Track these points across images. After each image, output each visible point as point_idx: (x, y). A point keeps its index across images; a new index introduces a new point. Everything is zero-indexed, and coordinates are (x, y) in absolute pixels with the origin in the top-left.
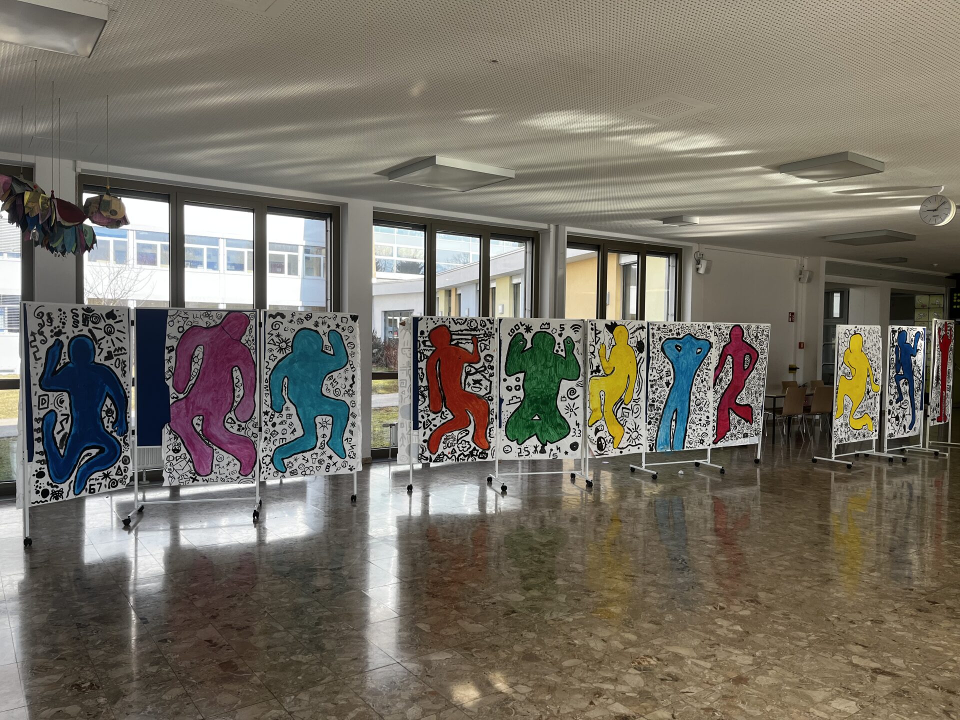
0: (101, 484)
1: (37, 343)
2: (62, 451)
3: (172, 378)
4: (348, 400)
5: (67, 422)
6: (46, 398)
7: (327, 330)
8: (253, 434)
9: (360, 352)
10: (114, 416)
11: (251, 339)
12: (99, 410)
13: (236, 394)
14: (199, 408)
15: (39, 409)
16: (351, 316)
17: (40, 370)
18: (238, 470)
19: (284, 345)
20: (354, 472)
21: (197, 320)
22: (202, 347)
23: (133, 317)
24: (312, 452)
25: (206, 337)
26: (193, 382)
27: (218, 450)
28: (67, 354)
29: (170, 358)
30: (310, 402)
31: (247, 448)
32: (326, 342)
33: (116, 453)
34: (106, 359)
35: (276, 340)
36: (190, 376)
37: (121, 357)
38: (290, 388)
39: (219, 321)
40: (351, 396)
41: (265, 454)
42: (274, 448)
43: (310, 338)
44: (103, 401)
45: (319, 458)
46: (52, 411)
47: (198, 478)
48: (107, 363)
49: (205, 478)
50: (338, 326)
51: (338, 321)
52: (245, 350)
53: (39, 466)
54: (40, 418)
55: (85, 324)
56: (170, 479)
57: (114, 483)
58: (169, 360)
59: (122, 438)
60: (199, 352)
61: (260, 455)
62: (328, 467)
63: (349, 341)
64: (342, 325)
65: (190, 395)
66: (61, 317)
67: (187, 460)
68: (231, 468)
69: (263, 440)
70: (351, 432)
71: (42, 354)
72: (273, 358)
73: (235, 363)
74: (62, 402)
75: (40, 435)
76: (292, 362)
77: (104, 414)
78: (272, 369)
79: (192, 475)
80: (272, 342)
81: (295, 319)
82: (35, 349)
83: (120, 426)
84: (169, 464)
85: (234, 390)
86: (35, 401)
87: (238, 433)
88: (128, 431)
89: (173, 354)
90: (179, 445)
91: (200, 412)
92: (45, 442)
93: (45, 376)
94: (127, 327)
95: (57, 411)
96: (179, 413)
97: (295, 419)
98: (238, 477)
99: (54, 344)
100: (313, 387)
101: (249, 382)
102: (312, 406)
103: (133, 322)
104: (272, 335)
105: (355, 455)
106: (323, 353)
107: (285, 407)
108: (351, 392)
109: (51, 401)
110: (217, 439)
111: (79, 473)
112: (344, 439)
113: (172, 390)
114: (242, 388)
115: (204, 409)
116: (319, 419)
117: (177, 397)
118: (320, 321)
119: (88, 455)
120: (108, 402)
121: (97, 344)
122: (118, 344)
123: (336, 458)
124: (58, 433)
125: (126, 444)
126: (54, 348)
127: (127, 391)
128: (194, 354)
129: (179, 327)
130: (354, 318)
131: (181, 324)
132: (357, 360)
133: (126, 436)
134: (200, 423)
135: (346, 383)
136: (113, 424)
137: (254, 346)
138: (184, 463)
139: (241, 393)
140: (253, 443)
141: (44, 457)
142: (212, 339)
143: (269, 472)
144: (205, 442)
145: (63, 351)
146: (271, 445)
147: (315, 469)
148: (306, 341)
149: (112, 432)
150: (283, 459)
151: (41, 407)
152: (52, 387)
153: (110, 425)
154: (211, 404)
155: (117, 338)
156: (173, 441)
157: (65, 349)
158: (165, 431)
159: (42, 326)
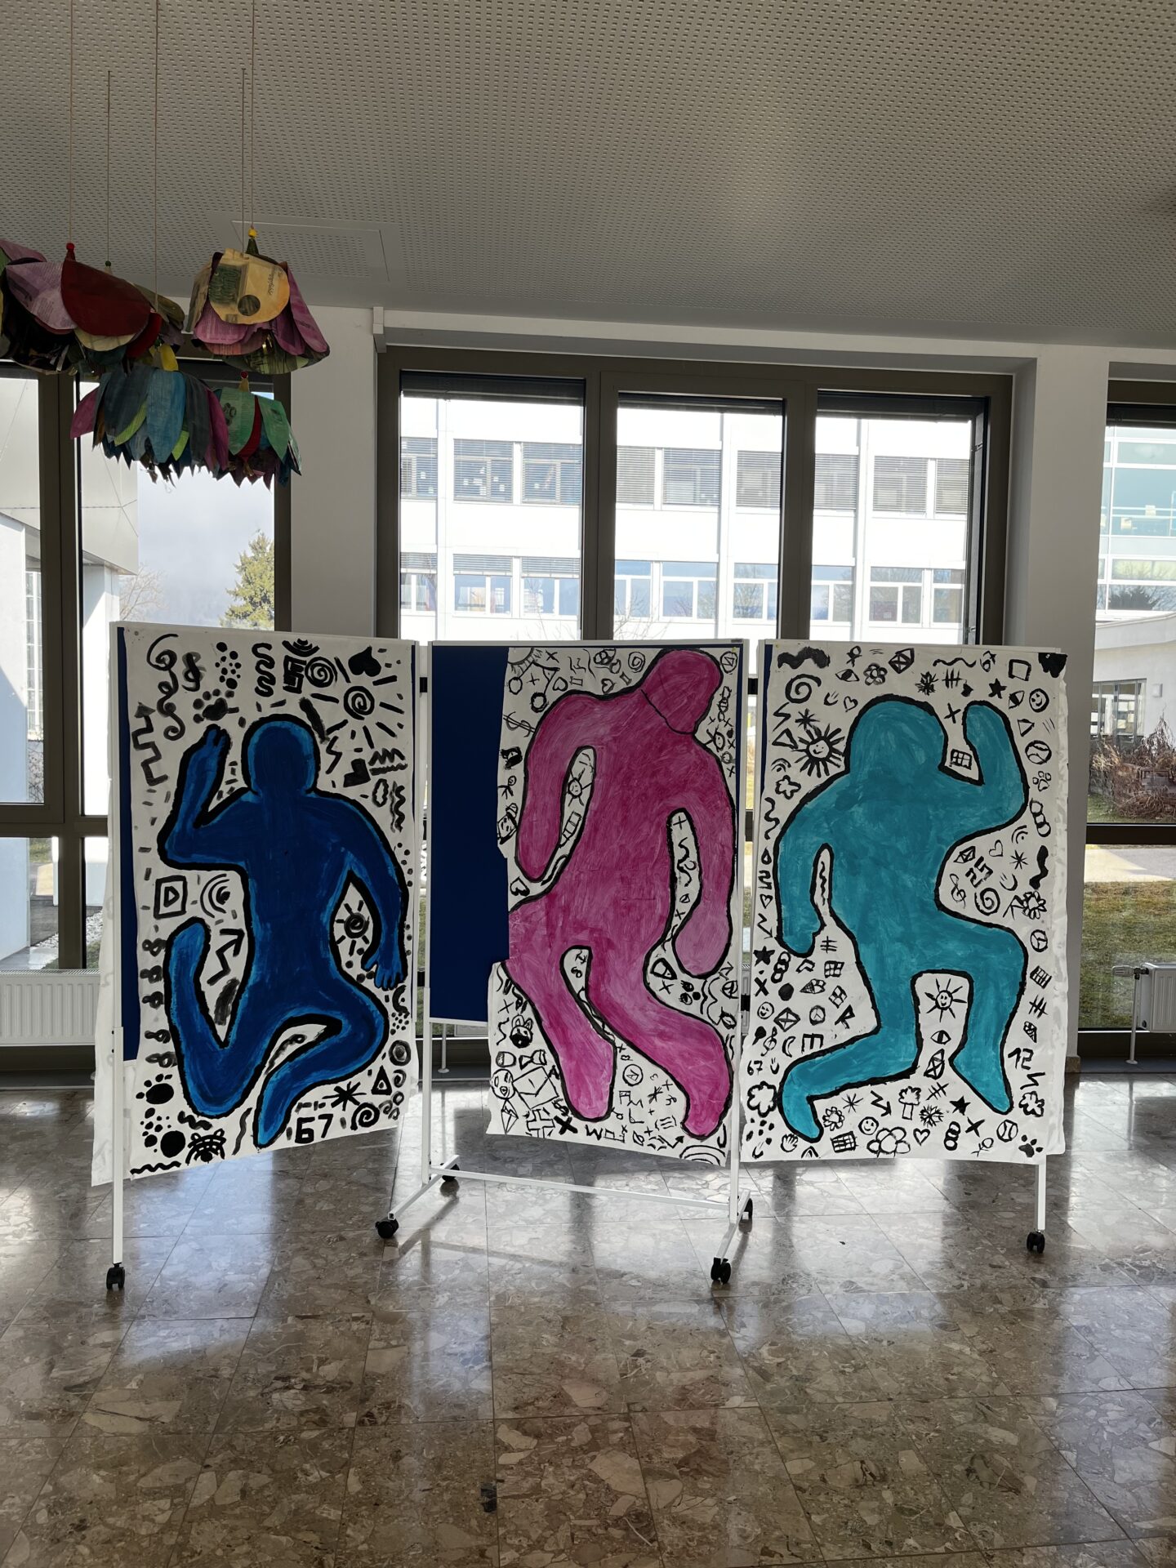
0: (329, 1117)
1: (156, 736)
2: (222, 1030)
3: (513, 839)
4: (1023, 927)
5: (236, 952)
6: (178, 886)
7: (961, 703)
8: (724, 1014)
9: (1065, 772)
10: (369, 934)
11: (724, 731)
12: (325, 918)
13: (680, 891)
14: (580, 926)
15: (157, 916)
16: (1042, 656)
17: (163, 811)
18: (680, 1119)
19: (822, 749)
20: (1038, 1159)
21: (580, 674)
22: (590, 752)
23: (425, 668)
24: (903, 1084)
25: (600, 724)
26: (565, 850)
27: (629, 1051)
28: (238, 769)
29: (512, 780)
30: (899, 930)
31: (708, 1056)
32: (957, 741)
33: (373, 1037)
34: (350, 780)
35: (799, 732)
36: (560, 834)
37: (390, 777)
38: (839, 880)
39: (636, 678)
40: (1032, 913)
41: (756, 1079)
42: (785, 1063)
43: (906, 729)
44: (337, 894)
45: (924, 1103)
46: (194, 920)
47: (575, 1122)
48: (353, 793)
49: (592, 1126)
50: (997, 688)
51: (999, 672)
52: (705, 763)
53: (157, 1069)
54: (159, 942)
55: (292, 684)
56: (506, 1116)
57: (368, 1114)
58: (508, 788)
59: (391, 993)
60: (583, 767)
61: (743, 1082)
62: (952, 1135)
63: (1030, 737)
64: (1011, 686)
65: (558, 888)
66: (223, 665)
67: (548, 1068)
68: (660, 1107)
69: (751, 1037)
70: (1031, 1030)
71: (169, 766)
72: (789, 788)
73: (676, 802)
74: (223, 897)
75: (160, 986)
76: (846, 801)
77: (339, 930)
78: (783, 822)
79: (559, 1113)
80: (785, 739)
81: (860, 667)
82: (149, 753)
83: (386, 962)
84: (502, 1074)
85: (673, 880)
86: (144, 893)
87: (683, 1007)
88: (406, 974)
89: (518, 770)
90: (527, 1024)
91: (583, 937)
92: (173, 1006)
93: (177, 827)
94: (408, 696)
95: (208, 920)
96: (529, 935)
97: (850, 979)
98: (680, 1139)
99: (203, 741)
100: (908, 880)
101: (715, 859)
102: (906, 940)
103: (423, 681)
104: (787, 716)
105: (1041, 1103)
106: (944, 777)
107: (819, 939)
108: (1033, 903)
109: (194, 892)
110: (624, 1017)
111: (270, 1087)
112: (1007, 1051)
113: (514, 872)
114: (695, 874)
115: (592, 931)
116: (925, 984)
117: (526, 892)
118: (940, 672)
119: (294, 1039)
120: (353, 897)
121: (323, 739)
122: (383, 742)
123: (978, 1110)
124: (212, 981)
125: (402, 1010)
126: (204, 752)
127: (405, 869)
128: (569, 771)
129: (536, 695)
130: (1053, 664)
131: (539, 687)
132: (1055, 799)
133: (403, 989)
134: (583, 968)
135: (1019, 873)
136: (366, 956)
137: (733, 751)
138: (539, 1076)
139: (693, 890)
140: (724, 1044)
141: (170, 1047)
142: (616, 729)
143: (767, 1134)
144: (595, 1025)
145: (229, 759)
146: (776, 1052)
147: (910, 1138)
148: (891, 736)
149: (361, 978)
150: (811, 1099)
151: (163, 910)
152: (197, 858)
153: (357, 959)
154: (611, 915)
155: (380, 725)
156: (513, 1011)
157: (235, 754)
158: (496, 979)
159: (169, 689)
